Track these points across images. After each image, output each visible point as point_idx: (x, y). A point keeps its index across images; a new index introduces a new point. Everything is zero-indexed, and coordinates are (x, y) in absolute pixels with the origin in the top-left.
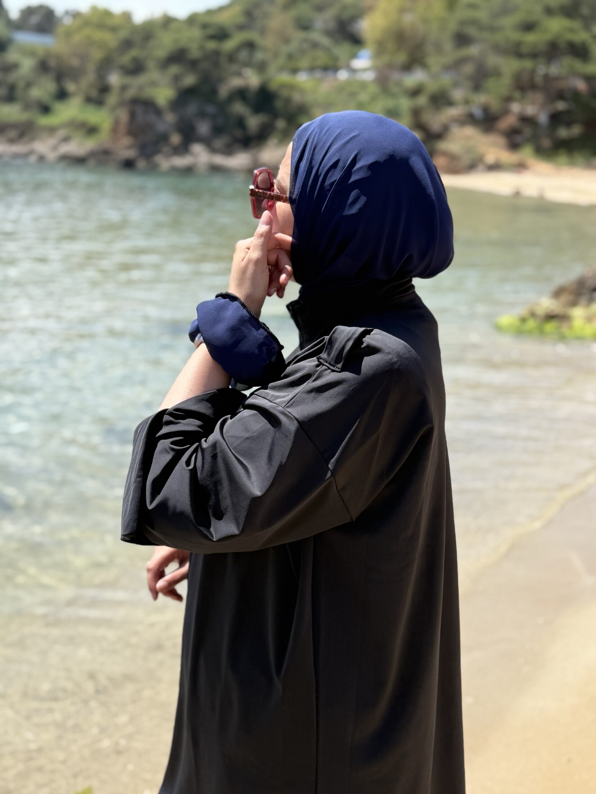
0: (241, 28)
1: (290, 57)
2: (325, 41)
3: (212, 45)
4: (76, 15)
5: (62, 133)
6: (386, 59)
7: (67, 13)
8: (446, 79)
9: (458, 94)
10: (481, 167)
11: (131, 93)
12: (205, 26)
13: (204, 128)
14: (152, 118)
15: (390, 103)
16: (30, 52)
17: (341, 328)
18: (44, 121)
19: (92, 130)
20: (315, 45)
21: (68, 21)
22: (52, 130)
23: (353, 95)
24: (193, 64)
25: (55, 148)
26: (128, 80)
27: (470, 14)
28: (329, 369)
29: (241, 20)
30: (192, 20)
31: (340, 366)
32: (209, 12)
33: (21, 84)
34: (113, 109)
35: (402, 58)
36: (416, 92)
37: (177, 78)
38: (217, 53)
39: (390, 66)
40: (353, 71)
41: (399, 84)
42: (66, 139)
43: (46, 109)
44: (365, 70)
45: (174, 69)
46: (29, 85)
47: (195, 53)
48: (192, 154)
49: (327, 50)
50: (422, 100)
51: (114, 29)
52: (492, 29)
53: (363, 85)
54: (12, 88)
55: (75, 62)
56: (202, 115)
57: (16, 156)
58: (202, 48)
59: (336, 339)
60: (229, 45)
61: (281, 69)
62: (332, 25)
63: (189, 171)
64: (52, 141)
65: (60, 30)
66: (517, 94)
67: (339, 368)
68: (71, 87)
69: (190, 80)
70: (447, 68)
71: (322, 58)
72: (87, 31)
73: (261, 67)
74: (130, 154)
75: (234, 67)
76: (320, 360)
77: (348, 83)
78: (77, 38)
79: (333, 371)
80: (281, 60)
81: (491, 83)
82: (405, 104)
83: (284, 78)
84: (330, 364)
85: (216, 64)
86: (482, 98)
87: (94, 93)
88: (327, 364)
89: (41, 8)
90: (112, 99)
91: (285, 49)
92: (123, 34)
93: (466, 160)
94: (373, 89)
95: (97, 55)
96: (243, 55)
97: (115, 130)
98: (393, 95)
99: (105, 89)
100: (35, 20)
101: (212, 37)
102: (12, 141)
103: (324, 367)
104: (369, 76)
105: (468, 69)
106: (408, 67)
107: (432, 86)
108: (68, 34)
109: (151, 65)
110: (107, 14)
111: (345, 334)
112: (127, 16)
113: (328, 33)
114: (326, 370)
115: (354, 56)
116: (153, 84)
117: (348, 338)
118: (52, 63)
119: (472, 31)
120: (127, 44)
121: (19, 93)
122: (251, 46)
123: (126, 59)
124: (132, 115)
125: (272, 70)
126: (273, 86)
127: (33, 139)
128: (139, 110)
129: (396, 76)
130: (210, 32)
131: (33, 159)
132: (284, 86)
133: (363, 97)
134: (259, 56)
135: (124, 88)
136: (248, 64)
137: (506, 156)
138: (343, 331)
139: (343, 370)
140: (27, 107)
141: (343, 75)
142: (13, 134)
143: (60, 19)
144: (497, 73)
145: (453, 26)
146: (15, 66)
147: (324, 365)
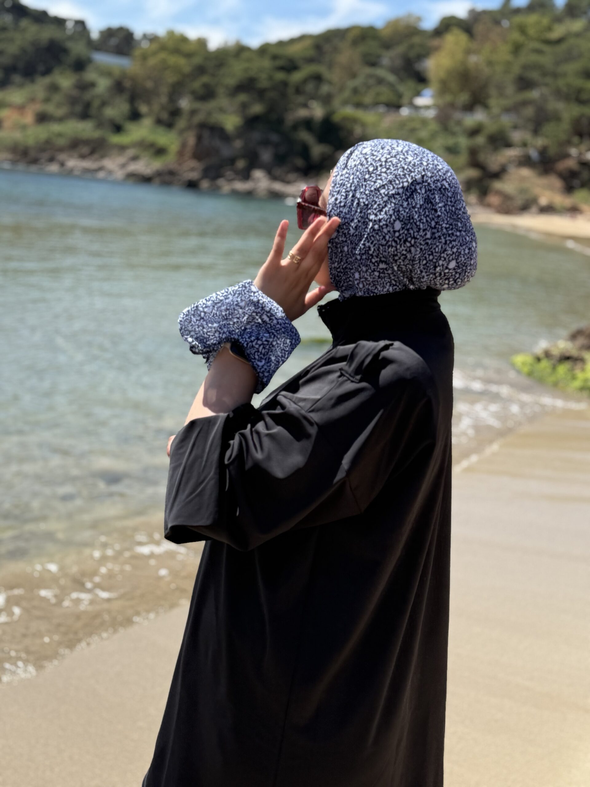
0: (310, 60)
1: (355, 91)
2: (391, 78)
3: (280, 76)
4: (153, 39)
5: (131, 152)
6: (448, 98)
7: (145, 36)
8: (507, 120)
9: (516, 136)
10: (534, 209)
11: (199, 118)
12: (275, 57)
13: (266, 156)
14: (217, 143)
15: (450, 141)
16: (106, 73)
17: (363, 343)
18: (116, 139)
19: (160, 151)
20: (380, 81)
21: (145, 45)
22: (122, 148)
23: (413, 130)
24: (261, 94)
25: (123, 166)
26: (198, 105)
27: (534, 58)
28: (349, 379)
29: (311, 53)
30: (264, 50)
31: (358, 377)
32: (281, 44)
33: (96, 103)
34: (181, 132)
35: (464, 98)
36: (474, 132)
37: (244, 106)
38: (285, 84)
39: (452, 105)
40: (417, 108)
41: (459, 123)
42: (135, 158)
43: (118, 129)
44: (427, 107)
45: (243, 97)
46: (104, 104)
47: (264, 83)
48: (253, 180)
49: (391, 86)
50: (480, 140)
51: (189, 55)
52: (555, 75)
53: (424, 122)
54: (88, 105)
55: (149, 84)
56: (265, 143)
57: (87, 171)
58: (271, 78)
59: (357, 354)
60: (297, 77)
61: (345, 103)
62: (399, 62)
63: (249, 195)
64: (121, 160)
65: (137, 53)
66: (576, 139)
67: (357, 380)
68: (143, 109)
69: (257, 109)
70: (507, 110)
71: (386, 94)
72: (163, 55)
73: (327, 100)
74: (194, 175)
75: (301, 99)
76: (343, 372)
77: (410, 119)
78: (152, 61)
79: (352, 382)
80: (347, 94)
81: (549, 128)
82: (463, 142)
83: (349, 111)
84: (350, 375)
85: (284, 95)
86: (540, 142)
87: (165, 116)
88: (347, 375)
89: (121, 30)
90: (181, 123)
91: (351, 84)
92: (197, 60)
93: (519, 202)
94: (434, 126)
95: (171, 78)
96: (310, 87)
97: (181, 153)
98: (453, 134)
99: (175, 113)
100: (114, 41)
101: (282, 68)
102: (83, 157)
103: (345, 378)
104: (431, 114)
105: (529, 111)
106: (469, 108)
107: (491, 127)
108: (144, 57)
109: (221, 91)
110: (184, 39)
111: (366, 349)
112: (202, 43)
113: (393, 70)
114: (346, 380)
115: (418, 94)
116: (222, 110)
117: (367, 353)
118: (127, 84)
119: (534, 75)
120: (201, 70)
121: (93, 111)
122: (318, 78)
123: (197, 85)
124: (199, 138)
125: (336, 103)
126: (337, 118)
127: (103, 157)
128: (206, 134)
129: (458, 115)
130: (279, 63)
131: (101, 175)
132: (346, 119)
133: (424, 134)
134: (325, 89)
135: (193, 112)
136: (313, 97)
137: (560, 199)
138: (364, 347)
139: (361, 381)
140: (100, 125)
141: (405, 112)
142: (85, 150)
143: (139, 42)
144: (556, 118)
145: (516, 70)
146: (92, 85)
147: (344, 376)
